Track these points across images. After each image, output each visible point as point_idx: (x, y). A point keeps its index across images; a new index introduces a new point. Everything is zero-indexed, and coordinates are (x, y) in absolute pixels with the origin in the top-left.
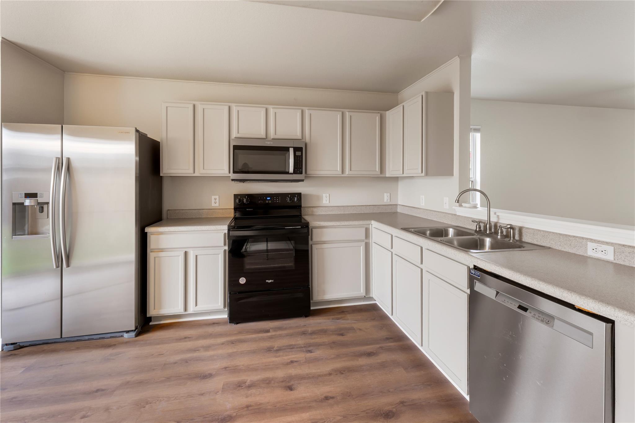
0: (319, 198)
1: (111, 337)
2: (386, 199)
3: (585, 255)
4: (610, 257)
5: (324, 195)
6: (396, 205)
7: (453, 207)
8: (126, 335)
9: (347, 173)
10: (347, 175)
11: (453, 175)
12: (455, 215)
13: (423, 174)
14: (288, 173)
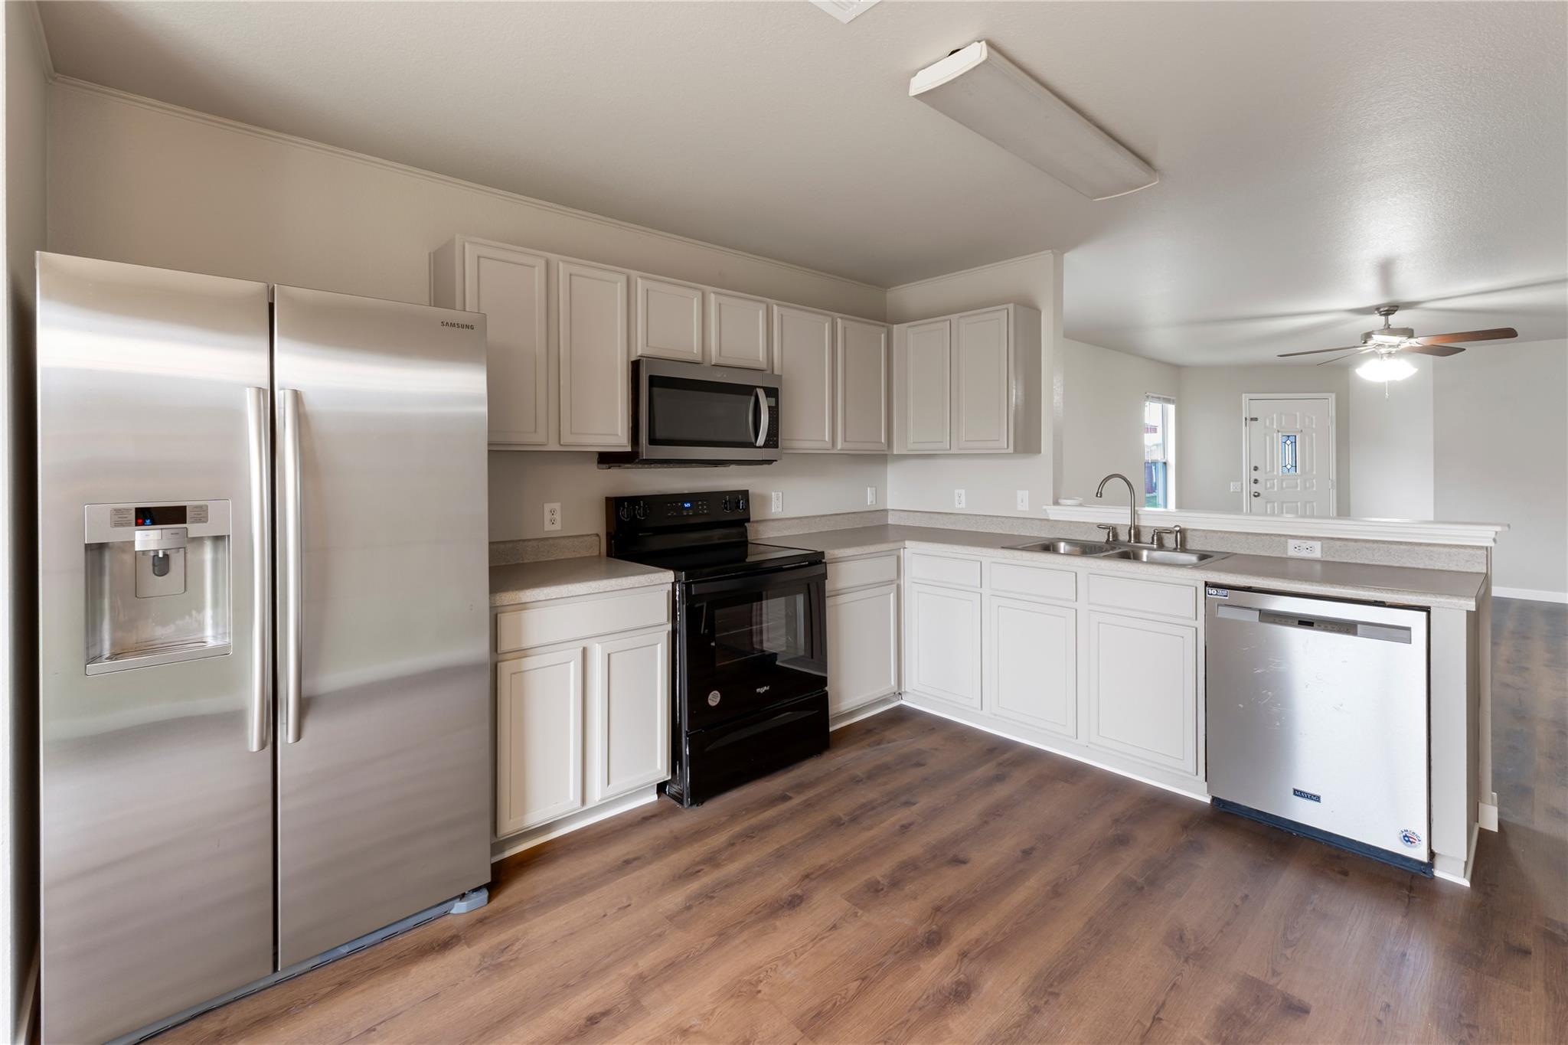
0: (765, 500)
1: (416, 926)
2: (870, 500)
3: (1284, 556)
4: (1317, 554)
5: (773, 494)
6: (886, 511)
7: (1044, 507)
8: (460, 907)
9: (839, 447)
10: (841, 450)
11: (1040, 452)
12: (1048, 520)
13: (1011, 450)
14: (752, 445)
